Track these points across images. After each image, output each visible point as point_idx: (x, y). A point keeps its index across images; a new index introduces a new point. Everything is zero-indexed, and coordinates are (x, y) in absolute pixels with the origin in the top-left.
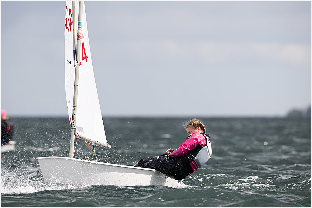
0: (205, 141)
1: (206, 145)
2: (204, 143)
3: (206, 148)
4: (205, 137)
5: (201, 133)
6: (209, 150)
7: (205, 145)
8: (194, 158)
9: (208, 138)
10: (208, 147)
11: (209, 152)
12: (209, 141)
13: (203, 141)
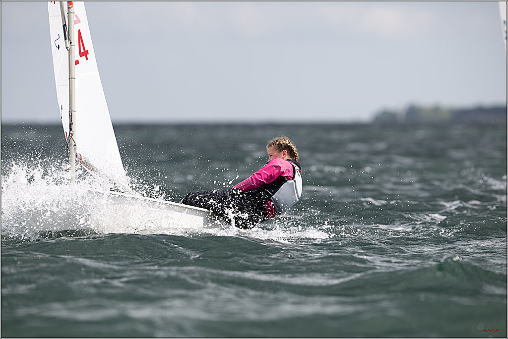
0: (291, 172)
1: (293, 178)
2: (290, 175)
3: (293, 183)
4: (293, 166)
5: (287, 160)
6: (297, 187)
7: (291, 179)
8: (271, 196)
9: (297, 168)
10: (295, 181)
11: (296, 190)
12: (299, 174)
13: (289, 171)
